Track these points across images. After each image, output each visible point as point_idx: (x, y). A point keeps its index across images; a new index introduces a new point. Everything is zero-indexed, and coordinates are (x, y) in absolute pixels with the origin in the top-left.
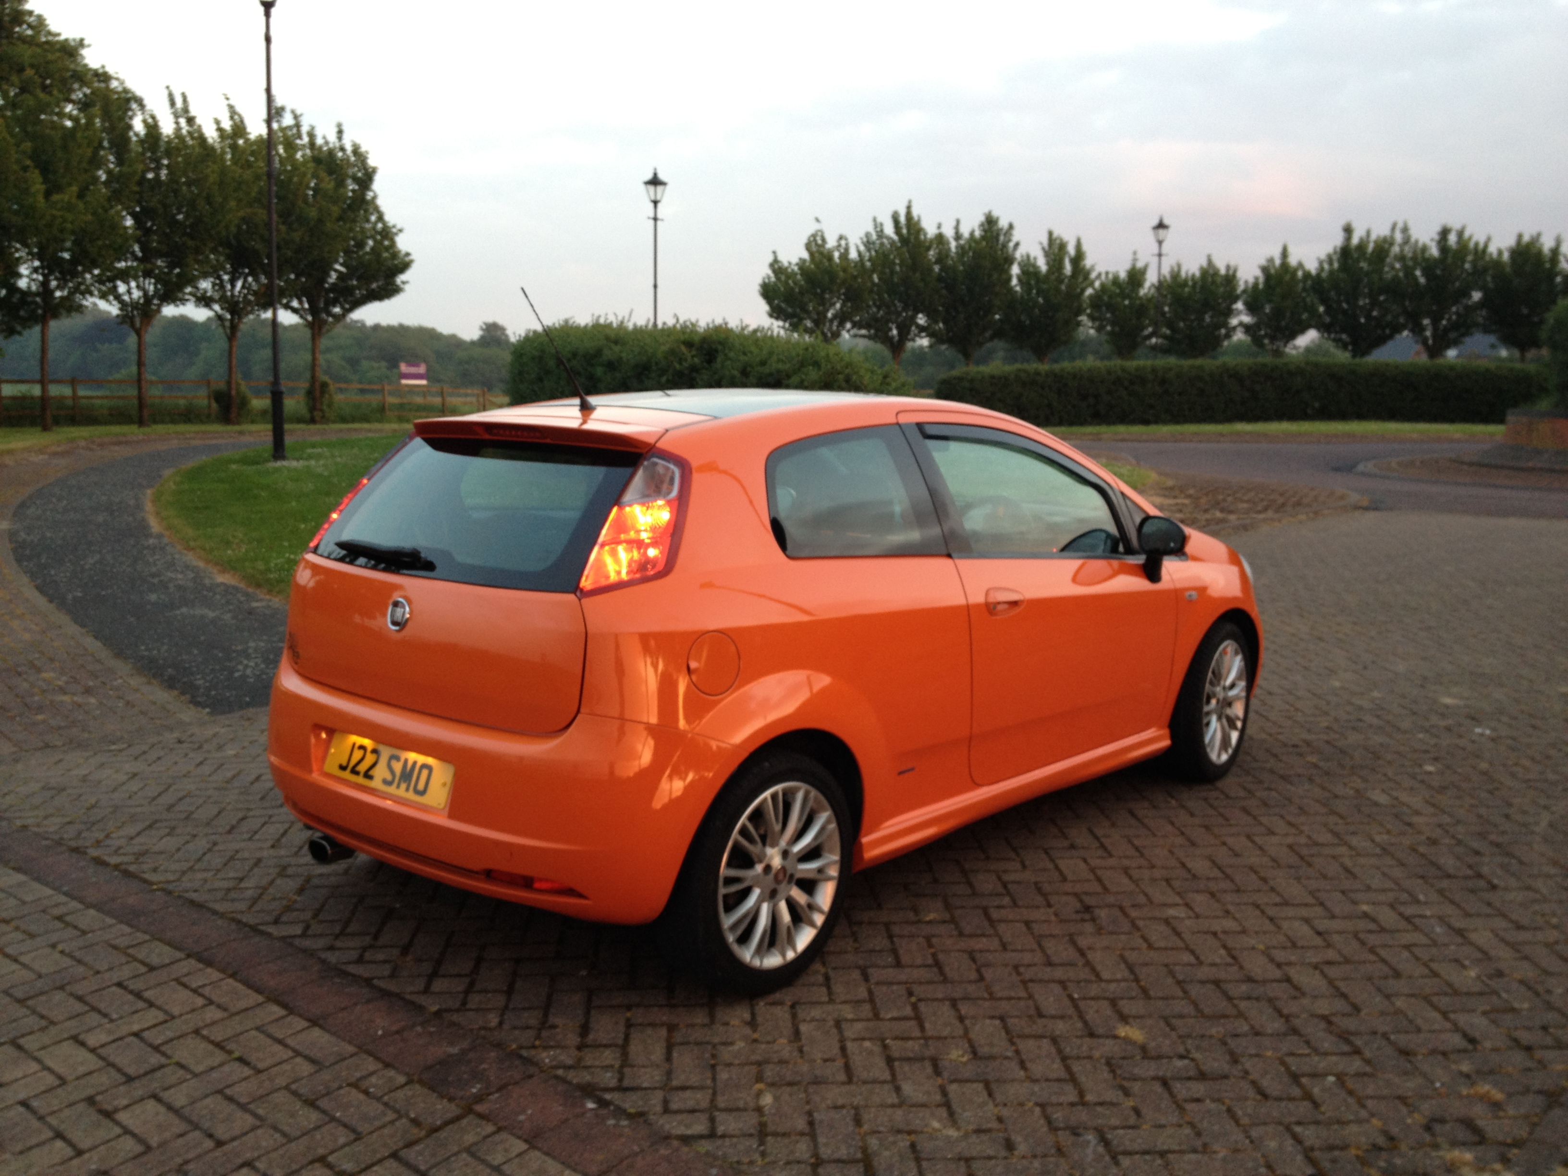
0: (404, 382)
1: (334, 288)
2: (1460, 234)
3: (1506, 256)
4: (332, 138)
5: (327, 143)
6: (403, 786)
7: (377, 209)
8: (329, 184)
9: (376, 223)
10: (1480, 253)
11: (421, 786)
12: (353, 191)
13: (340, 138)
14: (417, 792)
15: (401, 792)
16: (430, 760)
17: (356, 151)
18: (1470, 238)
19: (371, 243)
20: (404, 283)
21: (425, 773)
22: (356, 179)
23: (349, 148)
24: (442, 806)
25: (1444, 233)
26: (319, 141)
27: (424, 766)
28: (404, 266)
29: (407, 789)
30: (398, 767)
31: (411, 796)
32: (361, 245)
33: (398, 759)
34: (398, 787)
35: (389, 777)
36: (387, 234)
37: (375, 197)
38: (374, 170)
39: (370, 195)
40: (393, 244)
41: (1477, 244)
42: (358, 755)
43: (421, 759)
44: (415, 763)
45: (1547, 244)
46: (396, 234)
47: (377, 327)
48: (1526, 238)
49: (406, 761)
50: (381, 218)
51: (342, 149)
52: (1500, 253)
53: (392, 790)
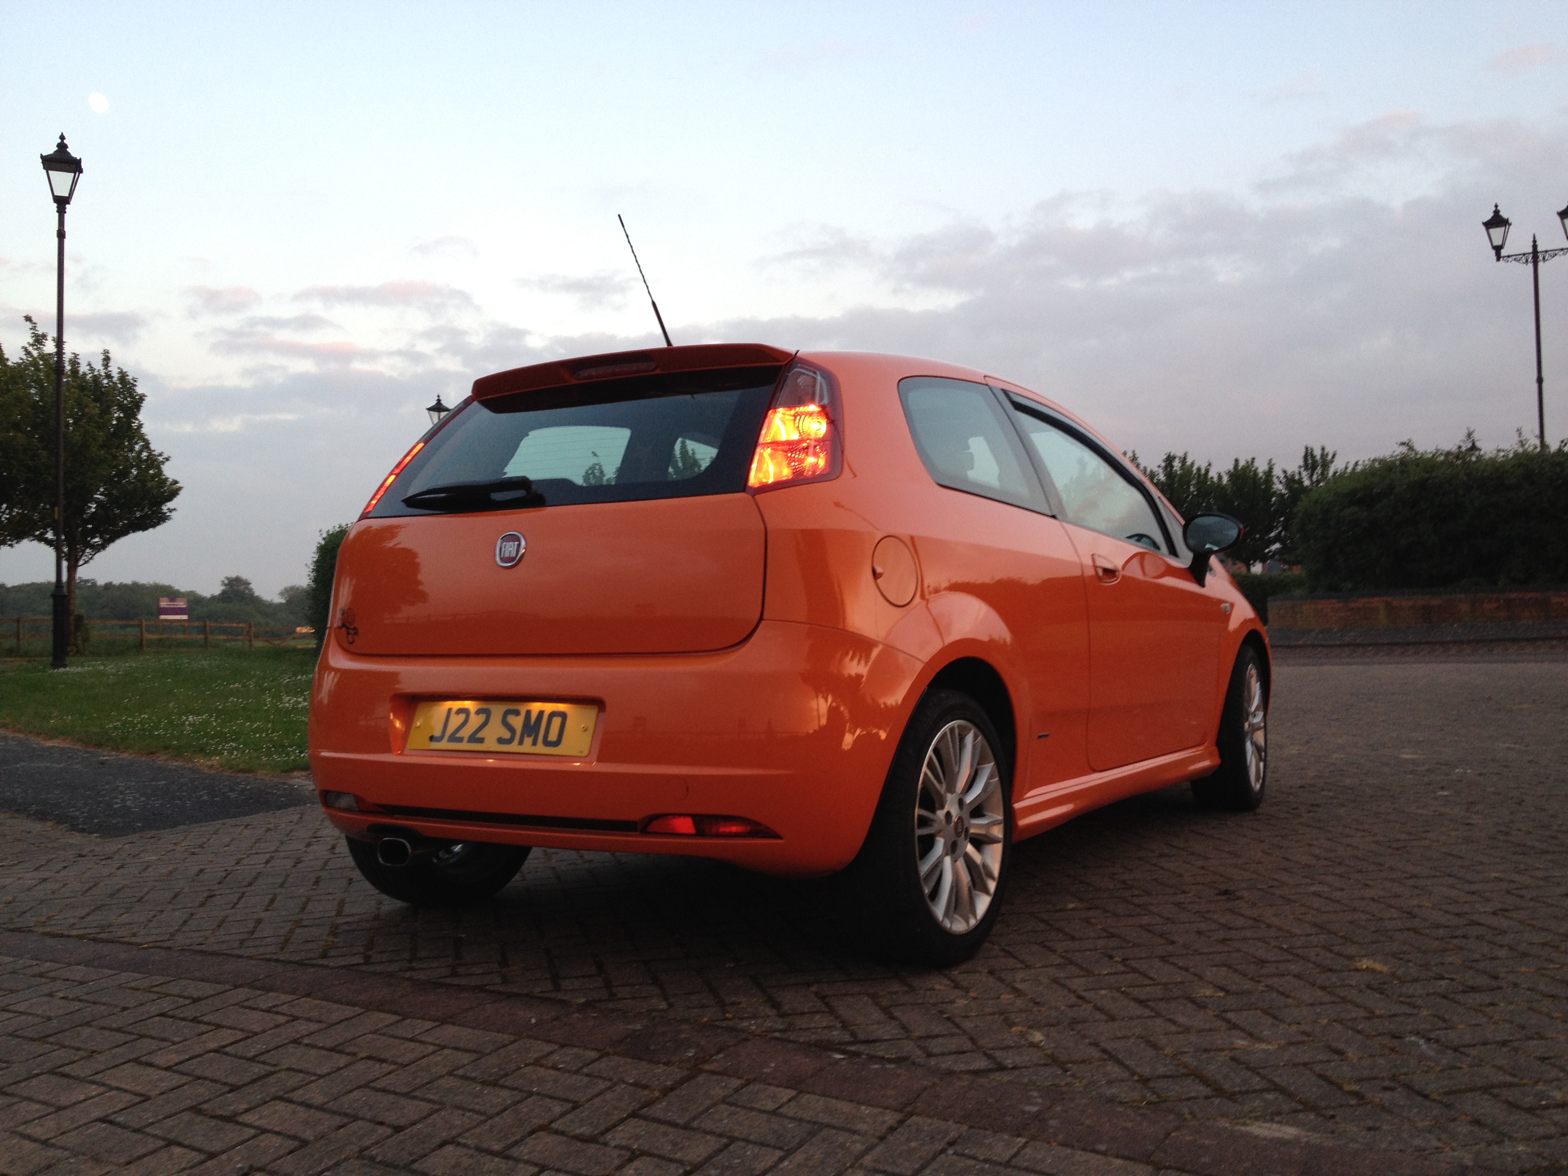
0: (162, 617)
1: (93, 517)
2: (1184, 460)
3: (1225, 479)
4: (98, 366)
5: (92, 370)
6: (528, 741)
7: (142, 438)
8: (94, 409)
9: (141, 452)
10: (1203, 477)
11: (553, 736)
12: (118, 419)
13: (106, 366)
14: (547, 743)
15: (527, 746)
16: (561, 707)
17: (123, 376)
18: (1192, 464)
19: (134, 472)
20: (171, 510)
21: (557, 721)
22: (122, 408)
23: (116, 375)
24: (586, 753)
25: (1170, 459)
26: (83, 368)
27: (553, 714)
28: (173, 492)
29: (534, 743)
30: (517, 722)
31: (540, 748)
32: (125, 473)
33: (517, 713)
34: (521, 743)
35: (507, 735)
36: (154, 462)
37: (140, 426)
38: (142, 398)
39: (135, 425)
40: (160, 473)
41: (1199, 469)
42: (459, 719)
43: (549, 707)
44: (541, 713)
45: (1261, 467)
46: (163, 463)
47: (108, 586)
48: (1242, 463)
49: (528, 713)
50: (147, 446)
51: (109, 376)
52: (1220, 477)
53: (514, 747)
